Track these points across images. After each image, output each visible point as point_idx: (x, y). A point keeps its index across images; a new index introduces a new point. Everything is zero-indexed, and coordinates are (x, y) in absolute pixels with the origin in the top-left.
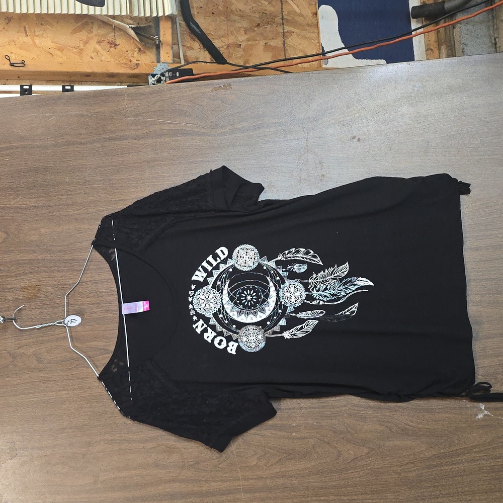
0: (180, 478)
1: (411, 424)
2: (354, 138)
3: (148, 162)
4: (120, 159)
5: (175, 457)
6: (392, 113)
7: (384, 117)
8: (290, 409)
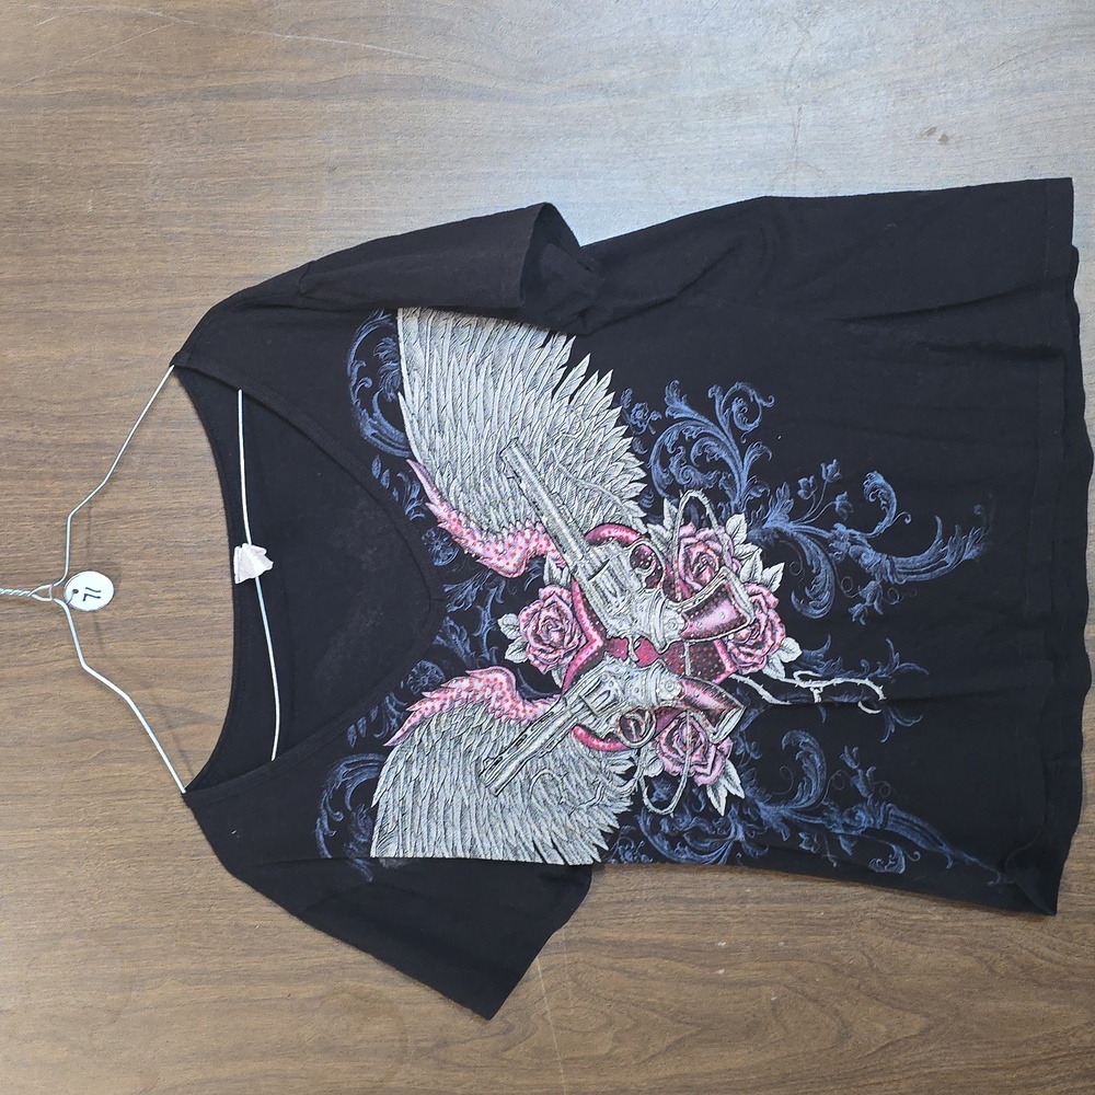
0: (392, 1084)
1: (1047, 952)
2: (931, 131)
3: (332, 169)
4: (248, 155)
5: (379, 1027)
6: (1043, 67)
7: (1018, 77)
8: (711, 901)
